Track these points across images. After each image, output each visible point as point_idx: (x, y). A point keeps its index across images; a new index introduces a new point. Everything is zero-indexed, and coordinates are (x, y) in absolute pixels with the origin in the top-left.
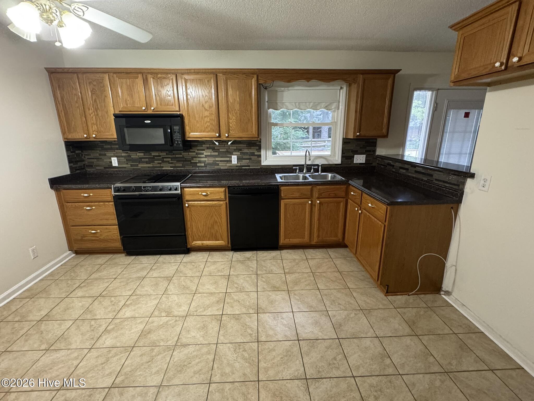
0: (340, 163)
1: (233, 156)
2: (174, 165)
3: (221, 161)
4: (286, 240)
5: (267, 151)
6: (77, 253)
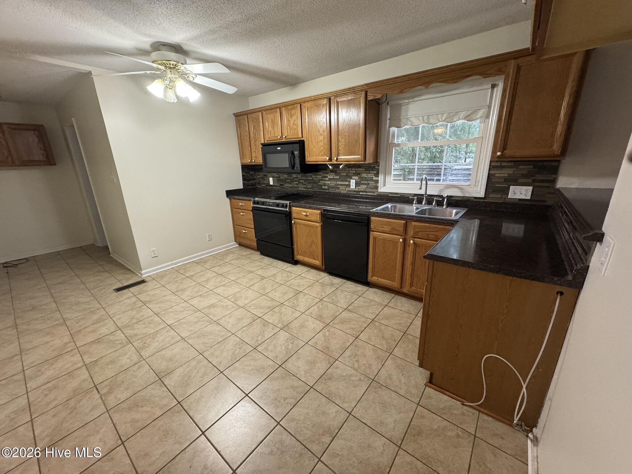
0: (483, 197)
1: (352, 181)
3: (341, 185)
4: (374, 277)
5: (387, 176)
6: (240, 245)
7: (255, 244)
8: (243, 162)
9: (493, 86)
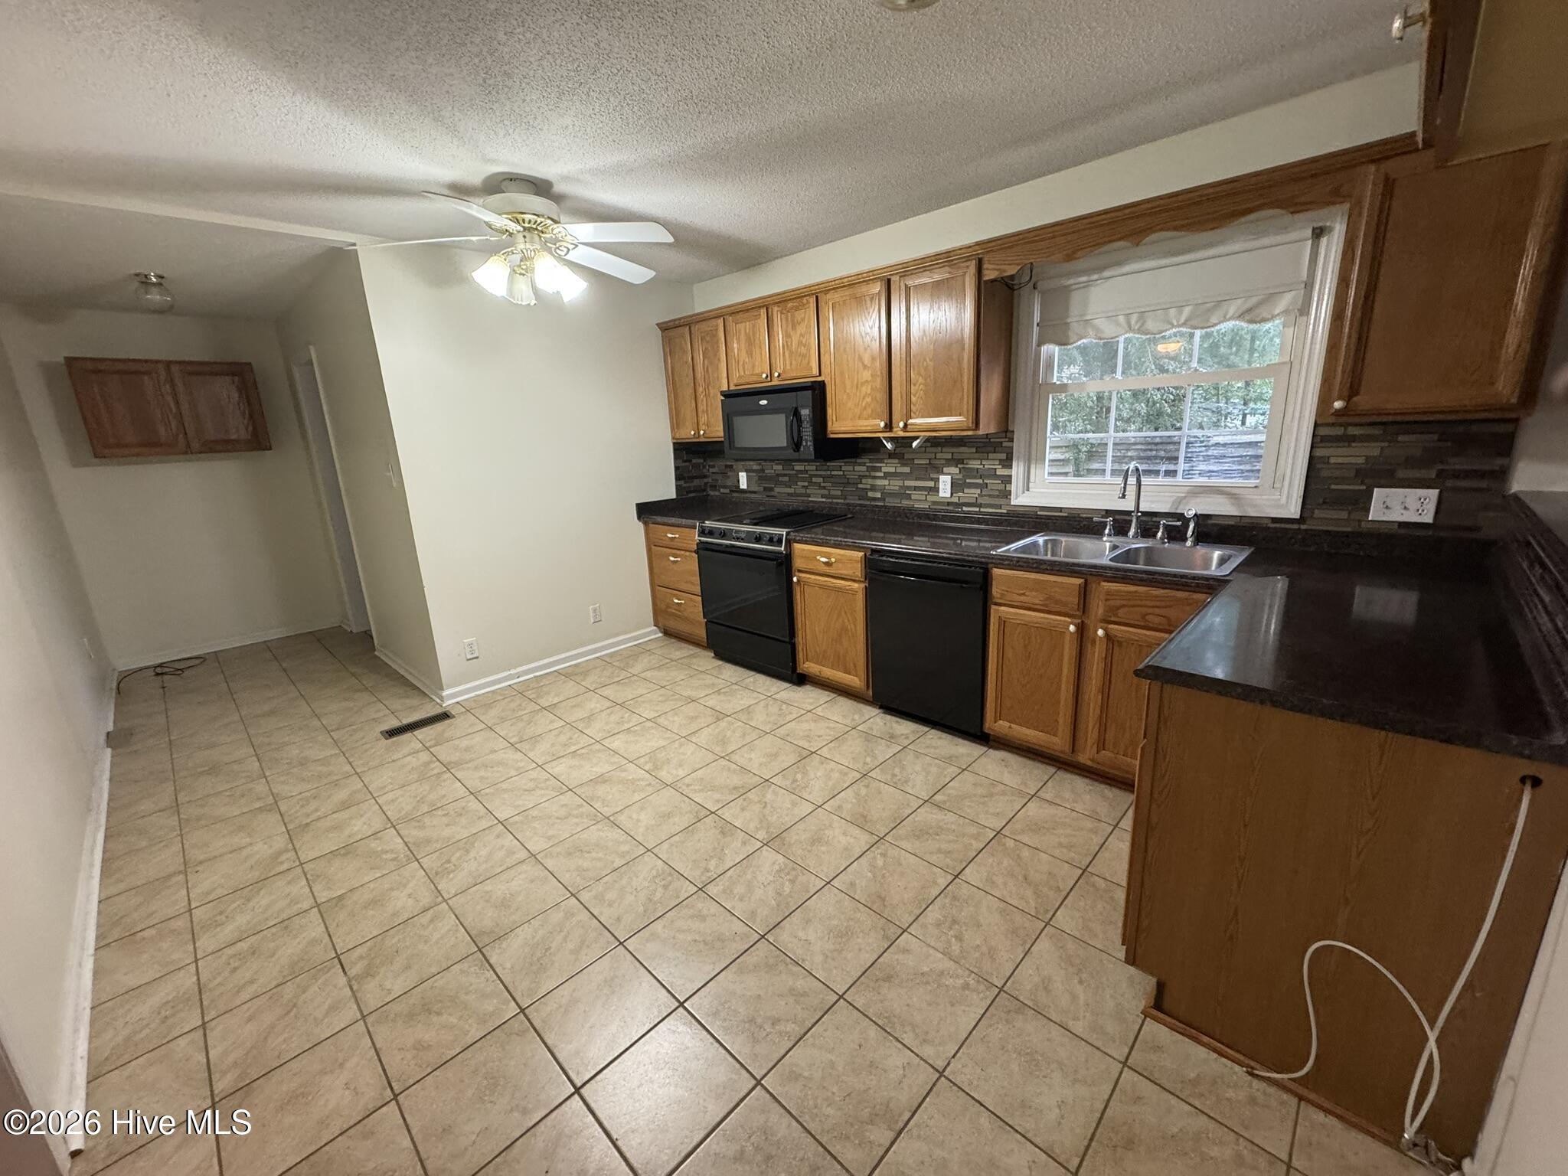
0: (1297, 516)
1: (942, 478)
2: (826, 492)
3: (916, 488)
4: (1001, 722)
5: (1033, 466)
6: (667, 633)
7: (701, 633)
8: (677, 436)
9: (1318, 233)
